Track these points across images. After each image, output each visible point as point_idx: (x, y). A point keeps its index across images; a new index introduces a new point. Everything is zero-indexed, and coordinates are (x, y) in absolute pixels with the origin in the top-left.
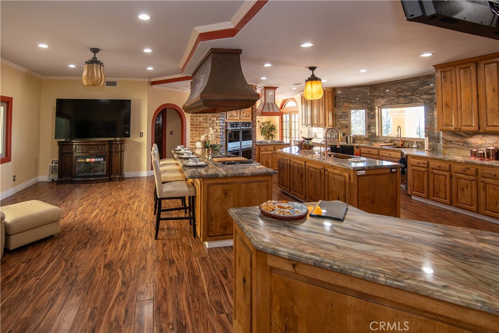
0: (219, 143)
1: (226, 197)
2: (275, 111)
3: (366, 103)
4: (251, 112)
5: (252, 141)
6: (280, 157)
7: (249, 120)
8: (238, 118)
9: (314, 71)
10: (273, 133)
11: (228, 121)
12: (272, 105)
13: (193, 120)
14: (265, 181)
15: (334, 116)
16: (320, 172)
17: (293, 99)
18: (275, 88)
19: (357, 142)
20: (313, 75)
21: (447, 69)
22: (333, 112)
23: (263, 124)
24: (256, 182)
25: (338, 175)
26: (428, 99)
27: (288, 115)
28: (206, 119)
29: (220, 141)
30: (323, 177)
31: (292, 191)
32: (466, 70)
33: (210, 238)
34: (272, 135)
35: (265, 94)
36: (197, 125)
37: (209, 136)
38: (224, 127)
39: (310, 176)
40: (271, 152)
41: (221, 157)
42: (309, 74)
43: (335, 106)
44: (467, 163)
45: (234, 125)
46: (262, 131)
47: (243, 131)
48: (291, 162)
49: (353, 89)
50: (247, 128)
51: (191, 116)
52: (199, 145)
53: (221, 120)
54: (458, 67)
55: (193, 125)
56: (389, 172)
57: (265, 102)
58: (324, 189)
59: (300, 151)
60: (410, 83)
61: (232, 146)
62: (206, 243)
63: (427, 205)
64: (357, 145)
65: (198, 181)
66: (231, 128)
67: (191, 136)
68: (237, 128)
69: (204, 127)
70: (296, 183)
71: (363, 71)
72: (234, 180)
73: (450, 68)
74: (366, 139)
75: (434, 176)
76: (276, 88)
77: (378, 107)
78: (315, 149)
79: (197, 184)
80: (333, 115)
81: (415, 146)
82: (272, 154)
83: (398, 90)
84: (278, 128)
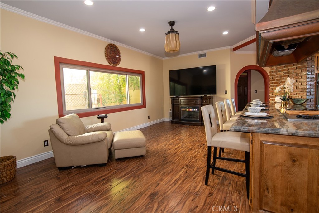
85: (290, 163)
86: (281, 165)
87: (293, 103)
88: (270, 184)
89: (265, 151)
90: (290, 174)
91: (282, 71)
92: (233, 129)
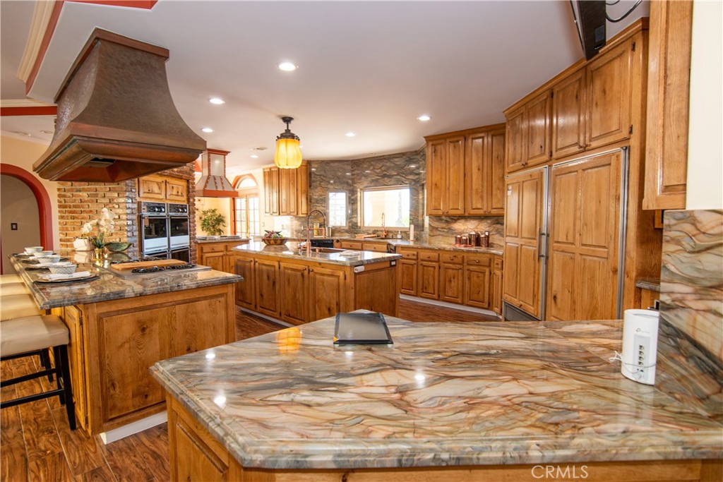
0: (126, 240)
1: (143, 335)
2: (226, 190)
3: (347, 183)
4: (185, 188)
5: (188, 236)
6: (239, 257)
7: (182, 200)
8: (163, 196)
9: (289, 125)
10: (221, 227)
11: (143, 201)
12: (221, 179)
13: (64, 196)
14: (221, 295)
15: (309, 201)
16: (303, 275)
17: (251, 175)
18: (225, 153)
19: (336, 234)
20: (288, 131)
21: (437, 142)
22: (307, 195)
23: (205, 213)
24: (205, 298)
25: (329, 275)
26: (414, 180)
27: (244, 200)
28: (96, 195)
29: (128, 237)
30: (306, 281)
31: (259, 309)
32: (456, 144)
33: (111, 423)
34: (220, 231)
35: (209, 160)
36: (75, 206)
37: (102, 223)
38: (135, 211)
39: (286, 282)
40: (221, 254)
41: (129, 262)
42: (282, 127)
43: (310, 186)
44: (455, 250)
45: (154, 207)
46: (203, 224)
47: (172, 220)
48: (257, 264)
49: (332, 164)
50: (179, 214)
51: (59, 190)
52: (81, 244)
53: (128, 197)
54: (448, 140)
55: (65, 207)
56: (388, 265)
57: (209, 175)
58: (308, 299)
59: (268, 247)
60: (396, 159)
61: (152, 244)
62: (103, 436)
63: (415, 304)
64: (337, 238)
65: (73, 311)
66: (149, 214)
67: (62, 229)
68: (162, 214)
69: (91, 211)
70: (265, 296)
71: (350, 134)
72: (160, 300)
73: (441, 141)
74: (347, 231)
75: (423, 269)
76: (227, 153)
77: (361, 190)
78: (288, 244)
79: (73, 318)
80: (307, 199)
81: (399, 236)
82: (222, 256)
83: (383, 168)
84: (228, 220)
85: (139, 333)
86: (128, 341)
87: (110, 251)
88: (116, 375)
89: (105, 329)
90: (141, 348)
91: (84, 190)
92: (48, 305)
